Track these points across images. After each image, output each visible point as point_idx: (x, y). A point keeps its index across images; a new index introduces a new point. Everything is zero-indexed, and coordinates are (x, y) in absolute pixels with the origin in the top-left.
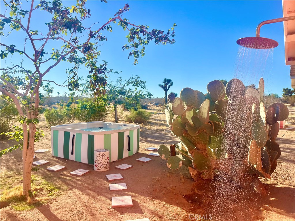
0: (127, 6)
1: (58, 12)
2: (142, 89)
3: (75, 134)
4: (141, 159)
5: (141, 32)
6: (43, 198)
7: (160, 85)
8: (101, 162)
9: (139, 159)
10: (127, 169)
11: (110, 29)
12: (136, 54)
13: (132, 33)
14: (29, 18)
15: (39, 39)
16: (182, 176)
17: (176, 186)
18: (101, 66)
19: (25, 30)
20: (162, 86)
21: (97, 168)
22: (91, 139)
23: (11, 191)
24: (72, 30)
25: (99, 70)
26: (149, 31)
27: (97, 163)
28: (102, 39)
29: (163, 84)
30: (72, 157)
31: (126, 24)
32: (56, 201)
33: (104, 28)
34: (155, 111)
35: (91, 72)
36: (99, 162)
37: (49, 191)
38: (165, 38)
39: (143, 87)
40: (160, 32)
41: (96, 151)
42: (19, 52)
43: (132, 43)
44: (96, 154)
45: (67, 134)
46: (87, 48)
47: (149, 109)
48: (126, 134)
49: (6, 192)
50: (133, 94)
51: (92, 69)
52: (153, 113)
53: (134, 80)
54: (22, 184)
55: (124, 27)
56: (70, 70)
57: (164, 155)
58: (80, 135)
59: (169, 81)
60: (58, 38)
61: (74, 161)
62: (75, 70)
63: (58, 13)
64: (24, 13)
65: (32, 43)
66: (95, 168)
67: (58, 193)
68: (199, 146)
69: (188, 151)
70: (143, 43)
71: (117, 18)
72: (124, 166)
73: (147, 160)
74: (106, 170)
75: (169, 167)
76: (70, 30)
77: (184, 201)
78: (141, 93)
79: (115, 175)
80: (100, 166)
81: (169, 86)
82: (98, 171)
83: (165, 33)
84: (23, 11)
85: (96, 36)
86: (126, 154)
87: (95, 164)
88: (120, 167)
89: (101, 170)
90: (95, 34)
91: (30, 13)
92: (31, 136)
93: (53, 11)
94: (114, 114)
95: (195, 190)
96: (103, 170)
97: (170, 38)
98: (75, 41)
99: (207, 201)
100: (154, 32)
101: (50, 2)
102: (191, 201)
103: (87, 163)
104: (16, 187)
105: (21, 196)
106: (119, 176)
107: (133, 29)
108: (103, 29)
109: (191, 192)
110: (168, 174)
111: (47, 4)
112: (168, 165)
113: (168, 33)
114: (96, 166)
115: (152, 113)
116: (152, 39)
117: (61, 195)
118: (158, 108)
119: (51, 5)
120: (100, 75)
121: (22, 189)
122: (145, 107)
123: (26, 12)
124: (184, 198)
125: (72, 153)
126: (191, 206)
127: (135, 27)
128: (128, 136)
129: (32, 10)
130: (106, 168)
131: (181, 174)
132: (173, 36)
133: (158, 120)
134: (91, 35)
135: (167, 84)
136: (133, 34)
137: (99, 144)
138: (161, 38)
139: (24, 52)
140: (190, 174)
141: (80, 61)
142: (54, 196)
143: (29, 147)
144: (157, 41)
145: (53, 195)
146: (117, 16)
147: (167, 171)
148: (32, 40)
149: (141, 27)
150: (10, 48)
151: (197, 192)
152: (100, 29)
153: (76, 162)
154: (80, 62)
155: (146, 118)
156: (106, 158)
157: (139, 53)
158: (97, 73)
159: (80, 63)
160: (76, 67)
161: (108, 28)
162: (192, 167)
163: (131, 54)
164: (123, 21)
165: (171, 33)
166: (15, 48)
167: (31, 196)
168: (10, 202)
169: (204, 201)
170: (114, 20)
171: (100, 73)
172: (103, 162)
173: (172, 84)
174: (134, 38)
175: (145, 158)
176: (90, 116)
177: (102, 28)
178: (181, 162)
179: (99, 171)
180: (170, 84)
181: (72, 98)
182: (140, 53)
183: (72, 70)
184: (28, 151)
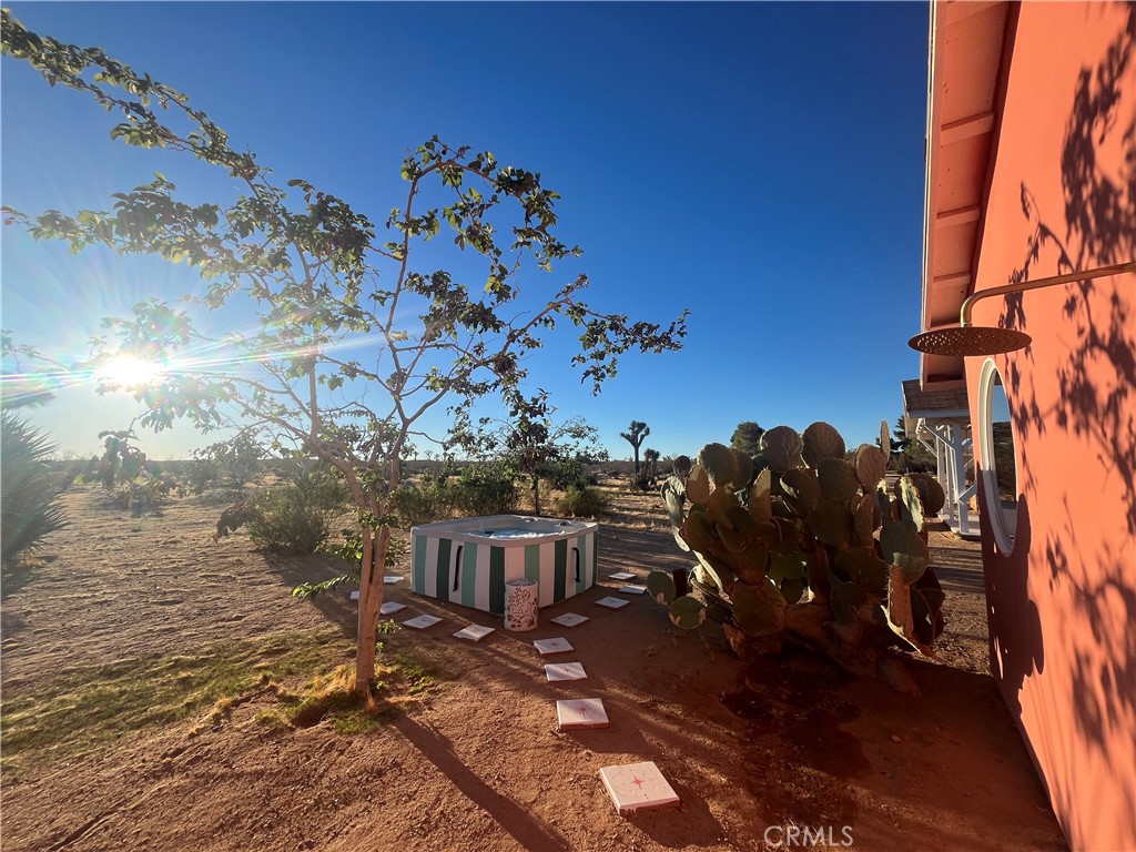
0: (584, 278)
1: (441, 294)
2: (590, 444)
3: (462, 544)
4: (606, 602)
5: (611, 328)
6: (401, 698)
7: (623, 435)
8: (520, 609)
9: (601, 602)
10: (577, 626)
11: (551, 323)
12: (597, 374)
13: (592, 331)
14: (393, 308)
15: (409, 349)
16: (707, 645)
17: (698, 672)
18: (535, 401)
19: (382, 330)
20: (627, 437)
21: (511, 623)
22: (498, 555)
23: (329, 681)
24: (480, 327)
25: (531, 408)
26: (629, 325)
27: (511, 613)
28: (532, 344)
29: (630, 432)
30: (455, 597)
31: (582, 312)
32: (430, 709)
33: (537, 321)
34: (614, 489)
35: (514, 414)
36: (517, 609)
37: (412, 680)
38: (665, 340)
39: (594, 440)
40: (651, 328)
41: (510, 583)
42: (367, 374)
43: (592, 350)
44: (510, 590)
45: (445, 545)
46: (504, 365)
47: (601, 485)
48: (572, 543)
49: (319, 682)
50: (573, 455)
51: (517, 408)
52: (612, 493)
53: (573, 426)
54: (353, 663)
55: (576, 320)
56: (455, 408)
57: (662, 595)
58: (473, 546)
59: (642, 426)
60: (448, 345)
61: (457, 605)
62: (465, 409)
63: (443, 297)
64: (383, 295)
65: (395, 357)
66: (508, 624)
67: (433, 686)
68: (747, 575)
69: (720, 585)
70: (614, 350)
71: (564, 301)
72: (571, 619)
73: (619, 603)
74: (532, 627)
75: (676, 623)
76: (475, 327)
77: (726, 711)
78: (589, 451)
79: (554, 640)
80: (518, 619)
81: (643, 437)
82: (514, 629)
83: (665, 328)
84: (381, 292)
85: (521, 338)
86: (571, 590)
87: (506, 613)
88: (560, 620)
89: (521, 629)
90: (519, 334)
91: (396, 295)
92: (378, 553)
93: (433, 293)
94: (533, 495)
95: (747, 682)
96: (525, 627)
97: (675, 338)
98: (479, 349)
99: (781, 713)
100: (638, 329)
101: (427, 277)
102: (740, 712)
103: (488, 610)
104: (339, 668)
105: (353, 692)
106: (563, 645)
107: (595, 324)
108: (536, 325)
109: (738, 686)
110: (674, 640)
111: (421, 280)
112: (671, 617)
113: (671, 330)
114: (510, 617)
115: (608, 492)
116: (634, 341)
117: (440, 690)
118: (619, 482)
119: (428, 283)
120: (533, 421)
121: (353, 676)
122: (593, 481)
123: (389, 294)
124: (724, 702)
125: (456, 587)
126: (747, 728)
127: (597, 318)
128: (575, 549)
129: (399, 290)
130: (532, 623)
131: (703, 639)
132: (682, 335)
133: (625, 509)
134: (512, 338)
135: (637, 432)
136: (595, 332)
137: (514, 566)
138: (656, 341)
139: (376, 376)
140: (728, 642)
141: (476, 390)
142: (425, 695)
143: (375, 578)
144: (645, 347)
145: (423, 690)
146: (562, 297)
147: (669, 631)
148: (394, 351)
149: (612, 318)
150: (349, 367)
151: (751, 688)
152: (530, 325)
153: (465, 607)
154: (476, 392)
155: (600, 504)
156: (532, 600)
157: (605, 371)
158: (528, 415)
159: (477, 396)
160: (467, 403)
161: (547, 322)
162: (730, 623)
163: (587, 374)
164: (575, 308)
165: (677, 327)
166: (358, 368)
167: (374, 692)
168: (325, 711)
169: (774, 711)
170: (556, 307)
171: (534, 415)
172: (524, 609)
173: (648, 432)
174: (596, 340)
175: (615, 599)
176: (484, 502)
177: (533, 322)
178: (703, 612)
179: (516, 629)
180: (643, 432)
181: (449, 466)
182: (608, 371)
183: (459, 409)
184: (372, 587)
